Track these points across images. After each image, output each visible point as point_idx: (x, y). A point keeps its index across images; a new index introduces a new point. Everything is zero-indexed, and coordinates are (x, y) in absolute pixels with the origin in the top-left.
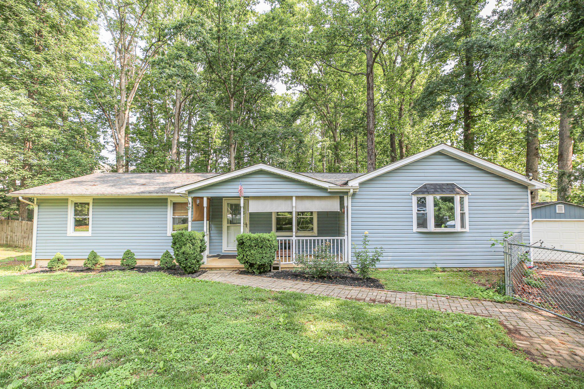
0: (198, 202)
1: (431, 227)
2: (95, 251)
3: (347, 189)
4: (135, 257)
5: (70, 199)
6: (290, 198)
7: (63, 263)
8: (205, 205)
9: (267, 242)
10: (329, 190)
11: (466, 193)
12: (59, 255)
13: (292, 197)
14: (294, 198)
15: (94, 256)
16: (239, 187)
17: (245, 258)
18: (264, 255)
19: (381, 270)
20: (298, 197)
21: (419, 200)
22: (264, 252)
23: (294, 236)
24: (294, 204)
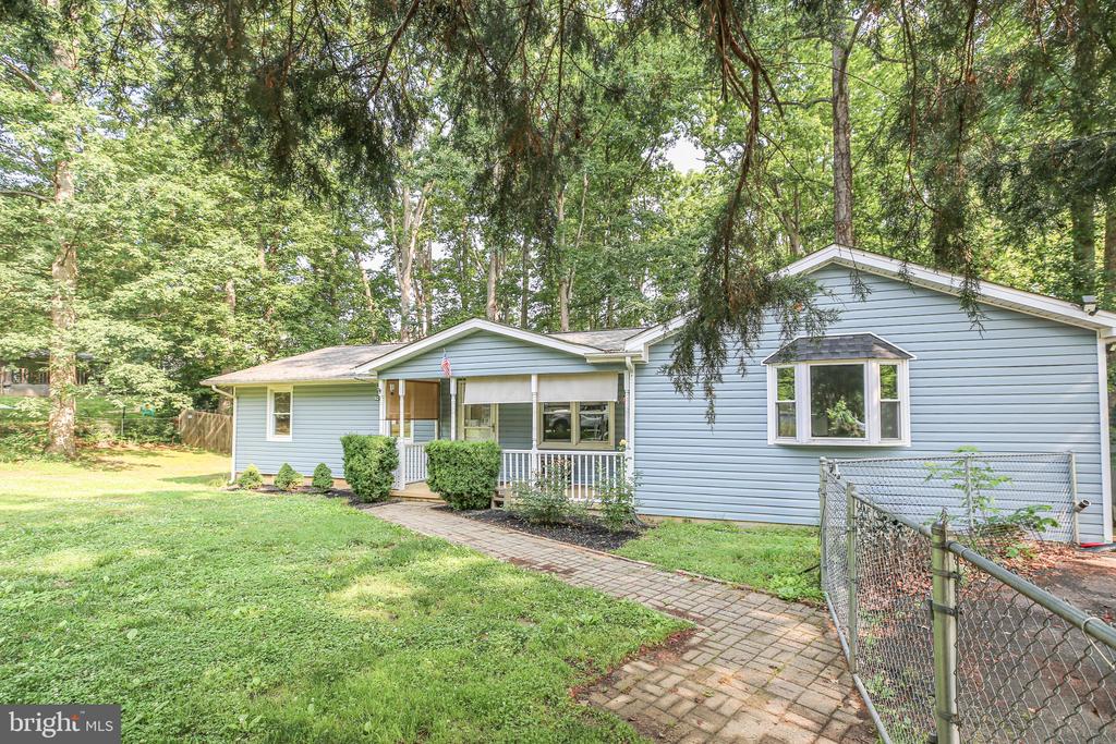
0: (392, 387)
1: (804, 435)
2: (289, 463)
3: (618, 357)
4: (332, 475)
5: (270, 387)
6: (526, 378)
7: (256, 480)
8: (402, 392)
9: (464, 455)
10: (588, 361)
11: (902, 355)
12: (252, 468)
13: (530, 375)
14: (534, 379)
15: (288, 470)
16: (443, 361)
17: (437, 481)
18: (459, 478)
19: (699, 522)
20: (540, 376)
21: (782, 374)
22: (459, 473)
23: (535, 448)
24: (534, 390)
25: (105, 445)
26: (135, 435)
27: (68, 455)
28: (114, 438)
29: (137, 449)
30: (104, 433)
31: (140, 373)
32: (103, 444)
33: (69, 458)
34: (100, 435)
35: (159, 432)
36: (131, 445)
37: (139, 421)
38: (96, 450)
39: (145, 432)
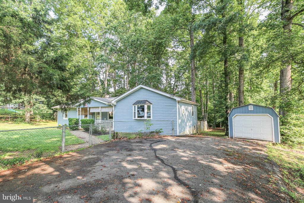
1: (137, 117)
2: (66, 124)
3: (110, 104)
8: (80, 110)
11: (151, 104)
12: (60, 124)
13: (99, 107)
20: (101, 107)
21: (134, 107)
23: (100, 120)
24: (100, 109)
25: (38, 121)
26: (45, 118)
27: (29, 122)
28: (40, 119)
29: (45, 121)
30: (38, 118)
31: (41, 106)
32: (38, 120)
33: (29, 123)
34: (37, 118)
35: (50, 117)
36: (44, 120)
37: (45, 115)
38: (36, 122)
39: (47, 118)
